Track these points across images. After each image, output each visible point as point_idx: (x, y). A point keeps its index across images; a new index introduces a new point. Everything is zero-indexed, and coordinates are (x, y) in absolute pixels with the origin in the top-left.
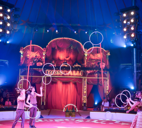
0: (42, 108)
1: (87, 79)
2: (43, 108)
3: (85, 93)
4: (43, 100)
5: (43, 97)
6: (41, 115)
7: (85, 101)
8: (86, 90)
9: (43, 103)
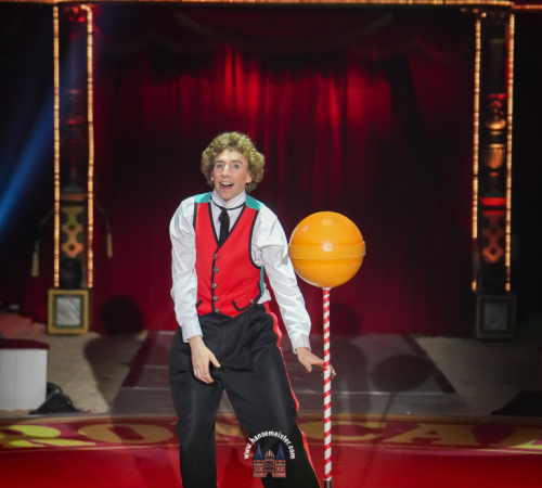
0: (62, 320)
1: (520, 16)
2: (77, 322)
3: (502, 169)
4: (72, 240)
5: (73, 212)
6: (50, 388)
7: (493, 244)
8: (502, 139)
9: (73, 268)
